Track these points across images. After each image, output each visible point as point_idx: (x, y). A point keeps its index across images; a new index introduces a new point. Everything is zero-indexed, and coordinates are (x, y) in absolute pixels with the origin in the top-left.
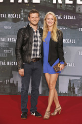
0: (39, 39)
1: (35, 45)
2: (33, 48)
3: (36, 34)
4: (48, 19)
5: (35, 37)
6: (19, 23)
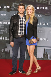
0: (24, 22)
1: (21, 27)
3: (22, 19)
4: (28, 10)
6: (11, 12)
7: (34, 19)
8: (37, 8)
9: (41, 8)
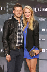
0: (22, 29)
2: (18, 37)
3: (19, 24)
4: (26, 12)
5: (19, 27)
6: (5, 14)
7: (35, 24)
8: (39, 10)
9: (43, 10)
